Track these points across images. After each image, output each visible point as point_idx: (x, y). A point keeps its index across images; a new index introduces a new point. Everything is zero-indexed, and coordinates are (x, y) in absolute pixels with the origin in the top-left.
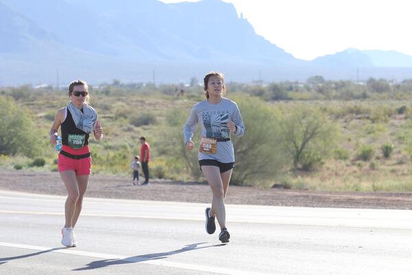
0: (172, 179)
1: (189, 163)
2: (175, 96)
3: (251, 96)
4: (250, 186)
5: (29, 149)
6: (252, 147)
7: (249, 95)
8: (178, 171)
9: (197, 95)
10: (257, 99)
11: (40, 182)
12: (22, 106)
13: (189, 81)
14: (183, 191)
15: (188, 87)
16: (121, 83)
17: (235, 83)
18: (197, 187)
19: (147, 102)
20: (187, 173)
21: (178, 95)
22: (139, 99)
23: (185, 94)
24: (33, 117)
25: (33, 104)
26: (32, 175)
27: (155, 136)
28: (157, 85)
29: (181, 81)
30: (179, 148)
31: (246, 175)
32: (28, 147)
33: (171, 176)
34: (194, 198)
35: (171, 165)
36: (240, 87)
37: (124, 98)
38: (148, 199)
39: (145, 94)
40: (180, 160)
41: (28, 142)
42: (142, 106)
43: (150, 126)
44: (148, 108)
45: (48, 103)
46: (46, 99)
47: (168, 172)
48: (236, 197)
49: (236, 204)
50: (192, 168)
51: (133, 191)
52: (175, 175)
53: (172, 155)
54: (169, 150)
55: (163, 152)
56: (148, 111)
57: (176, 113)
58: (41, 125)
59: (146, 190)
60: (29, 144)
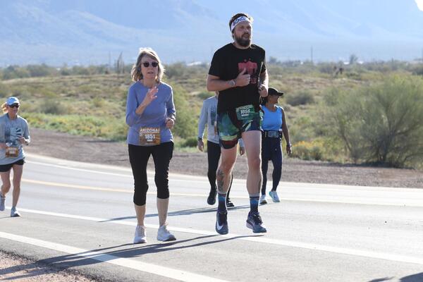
0: (329, 160)
1: (347, 144)
2: (334, 74)
3: (413, 74)
4: (411, 168)
5: (181, 129)
6: (413, 127)
7: (411, 73)
8: (336, 153)
9: (357, 73)
10: (420, 77)
11: (193, 163)
12: (176, 84)
13: (349, 59)
14: (341, 173)
15: (347, 65)
16: (277, 61)
17: (396, 61)
18: (356, 169)
19: (304, 81)
20: (346, 154)
21: (337, 73)
22: (296, 77)
23: (344, 73)
24: (186, 96)
25: (186, 83)
26: (185, 156)
27: (312, 116)
28: (315, 63)
29: (340, 59)
30: (337, 128)
31: (407, 157)
32: (180, 127)
33: (328, 158)
34: (351, 181)
35: (329, 146)
36: (402, 65)
37: (281, 76)
38: (304, 182)
39: (303, 72)
40: (338, 141)
41: (181, 121)
42: (299, 84)
43: (307, 106)
44: (305, 86)
45: (202, 81)
46: (198, 77)
47: (325, 153)
48: (396, 180)
49: (395, 187)
50: (350, 150)
51: (289, 172)
52: (333, 157)
53: (330, 136)
54: (327, 131)
55: (320, 133)
56: (305, 89)
57: (335, 92)
58: (194, 104)
59: (302, 172)
60: (182, 123)
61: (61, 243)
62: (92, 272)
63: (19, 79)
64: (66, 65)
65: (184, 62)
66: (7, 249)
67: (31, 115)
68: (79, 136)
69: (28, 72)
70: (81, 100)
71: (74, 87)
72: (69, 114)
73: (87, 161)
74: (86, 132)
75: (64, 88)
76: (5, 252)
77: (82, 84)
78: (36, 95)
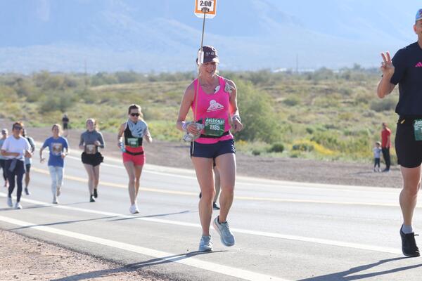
5: (267, 134)
11: (279, 168)
12: (261, 90)
16: (362, 67)
24: (271, 102)
25: (271, 89)
26: (270, 161)
32: (267, 132)
37: (365, 83)
38: (388, 187)
41: (266, 127)
45: (287, 87)
46: (285, 83)
51: (373, 178)
58: (279, 110)
59: (387, 177)
60: (268, 129)
61: (150, 247)
62: (180, 277)
63: (107, 86)
64: (153, 71)
65: (270, 69)
66: (95, 253)
67: (119, 121)
68: (166, 141)
69: (116, 79)
70: (168, 106)
71: (161, 94)
72: (157, 119)
73: (175, 166)
74: (173, 138)
75: (151, 94)
76: (94, 256)
77: (169, 90)
78: (124, 101)
